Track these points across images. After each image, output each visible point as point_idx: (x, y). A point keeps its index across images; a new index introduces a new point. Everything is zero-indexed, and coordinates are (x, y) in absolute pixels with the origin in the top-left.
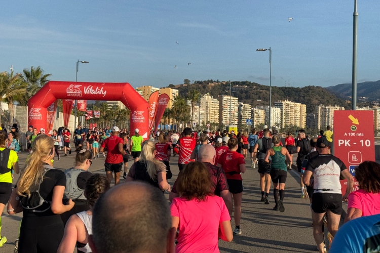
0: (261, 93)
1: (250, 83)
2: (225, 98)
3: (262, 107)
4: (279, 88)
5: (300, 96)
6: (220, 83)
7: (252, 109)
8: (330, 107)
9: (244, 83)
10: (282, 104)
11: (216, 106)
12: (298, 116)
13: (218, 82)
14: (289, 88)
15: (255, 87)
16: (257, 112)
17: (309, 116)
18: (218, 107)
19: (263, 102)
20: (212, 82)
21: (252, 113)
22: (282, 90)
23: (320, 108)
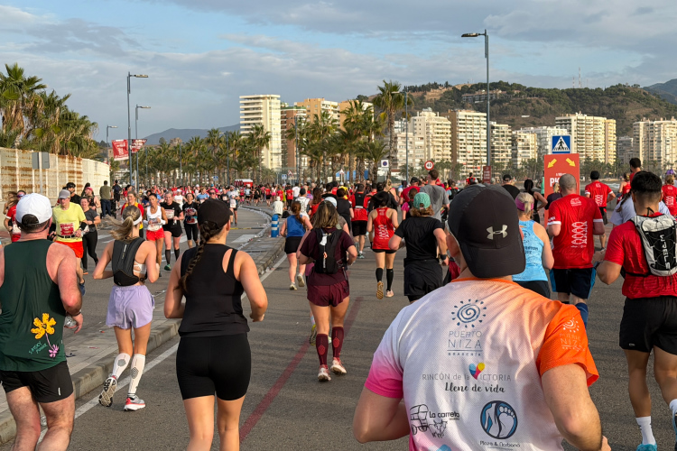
0: (528, 102)
1: (507, 84)
2: (462, 114)
3: (532, 128)
4: (563, 91)
5: (601, 105)
6: (450, 89)
7: (514, 133)
8: (662, 121)
9: (495, 86)
10: (570, 120)
11: (445, 131)
12: (602, 142)
13: (447, 85)
14: (580, 90)
15: (515, 92)
16: (523, 138)
17: (622, 142)
18: (449, 131)
19: (533, 119)
20: (435, 86)
21: (514, 141)
22: (568, 95)
23: (641, 123)
